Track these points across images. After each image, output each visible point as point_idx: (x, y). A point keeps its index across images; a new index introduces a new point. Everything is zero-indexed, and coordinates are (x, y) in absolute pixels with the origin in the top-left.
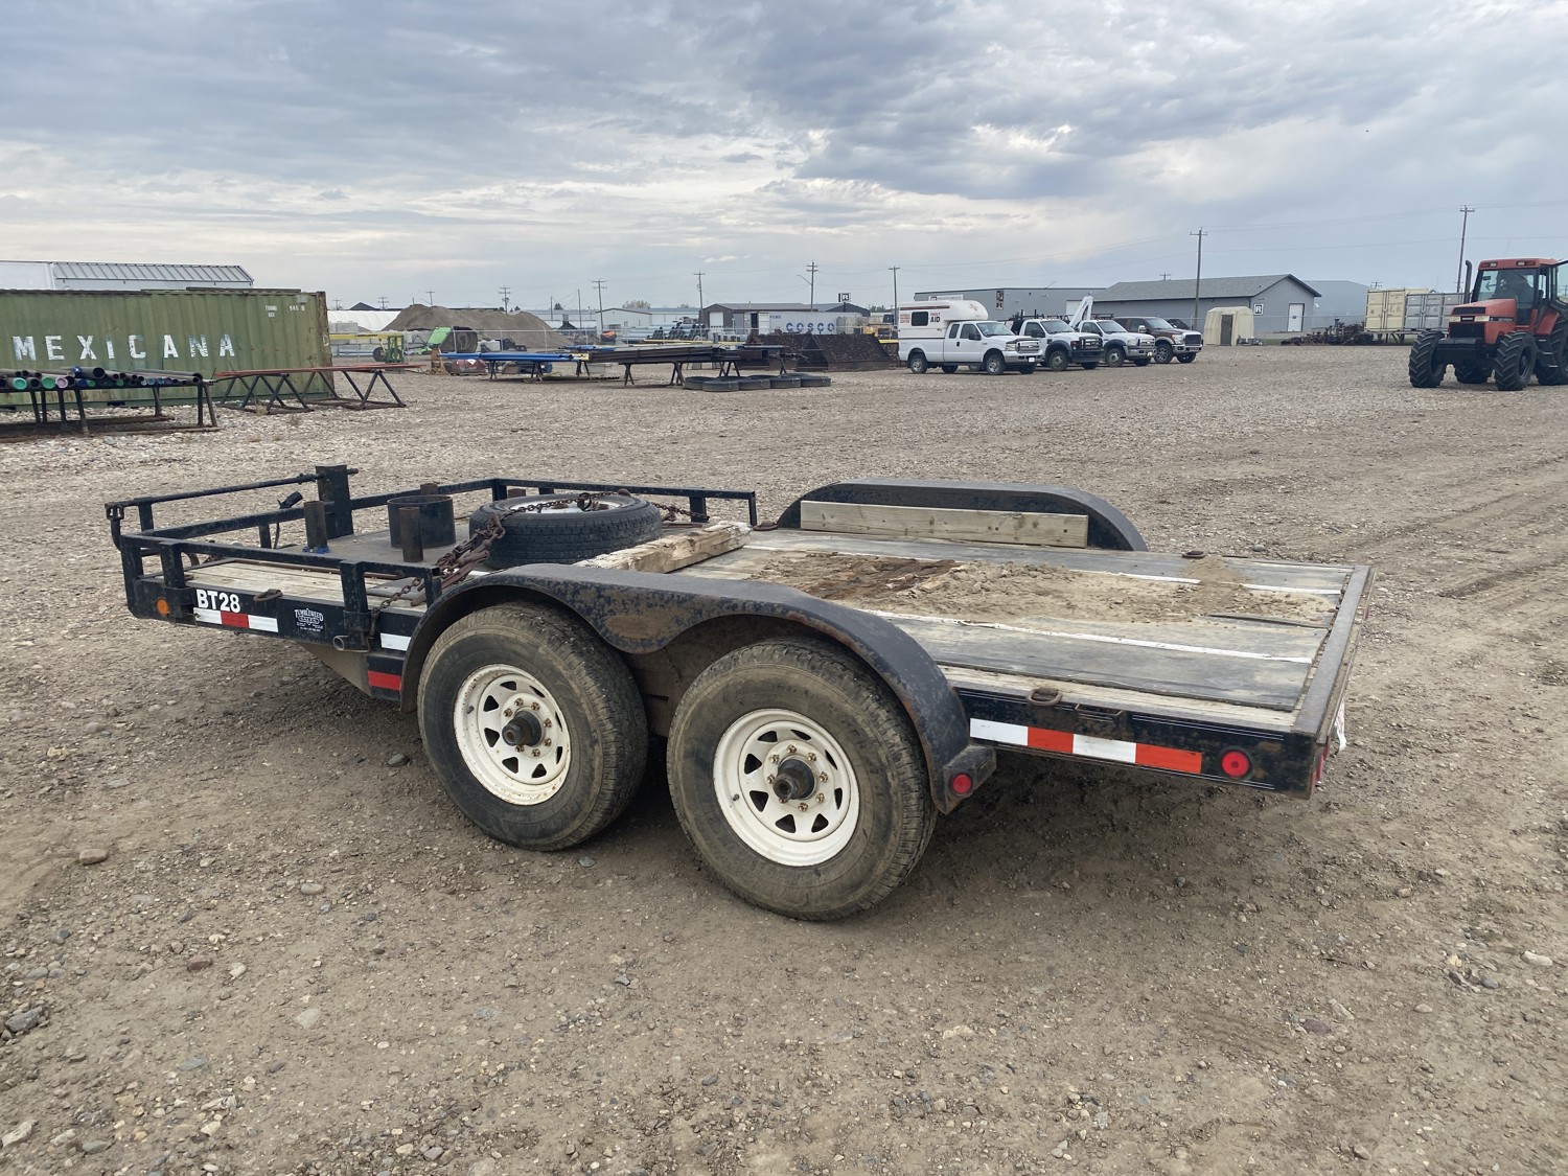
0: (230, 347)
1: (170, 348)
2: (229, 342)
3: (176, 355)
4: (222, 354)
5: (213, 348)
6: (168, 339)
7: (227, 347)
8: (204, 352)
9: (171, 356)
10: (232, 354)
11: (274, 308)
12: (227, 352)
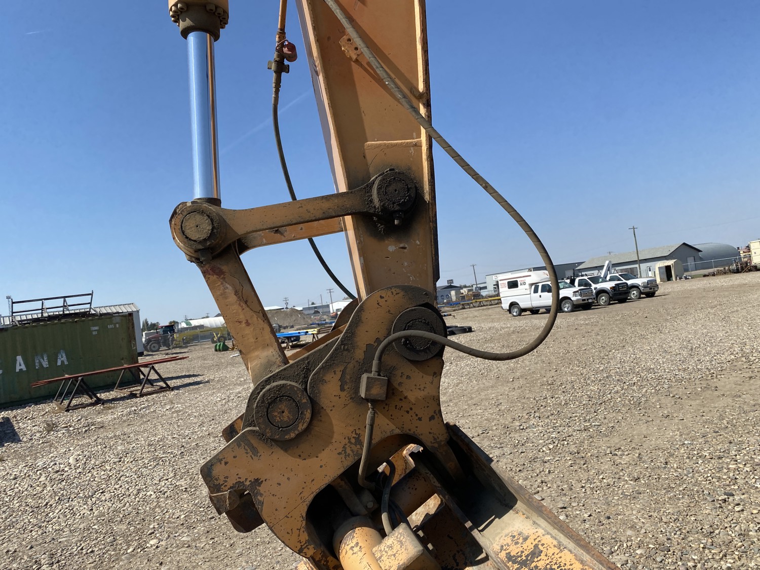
0: (64, 358)
1: (20, 364)
2: (64, 355)
3: (25, 369)
4: (59, 363)
5: (53, 360)
6: (19, 359)
7: (62, 359)
8: (45, 364)
9: (21, 370)
10: (66, 363)
11: (96, 328)
12: (62, 362)
